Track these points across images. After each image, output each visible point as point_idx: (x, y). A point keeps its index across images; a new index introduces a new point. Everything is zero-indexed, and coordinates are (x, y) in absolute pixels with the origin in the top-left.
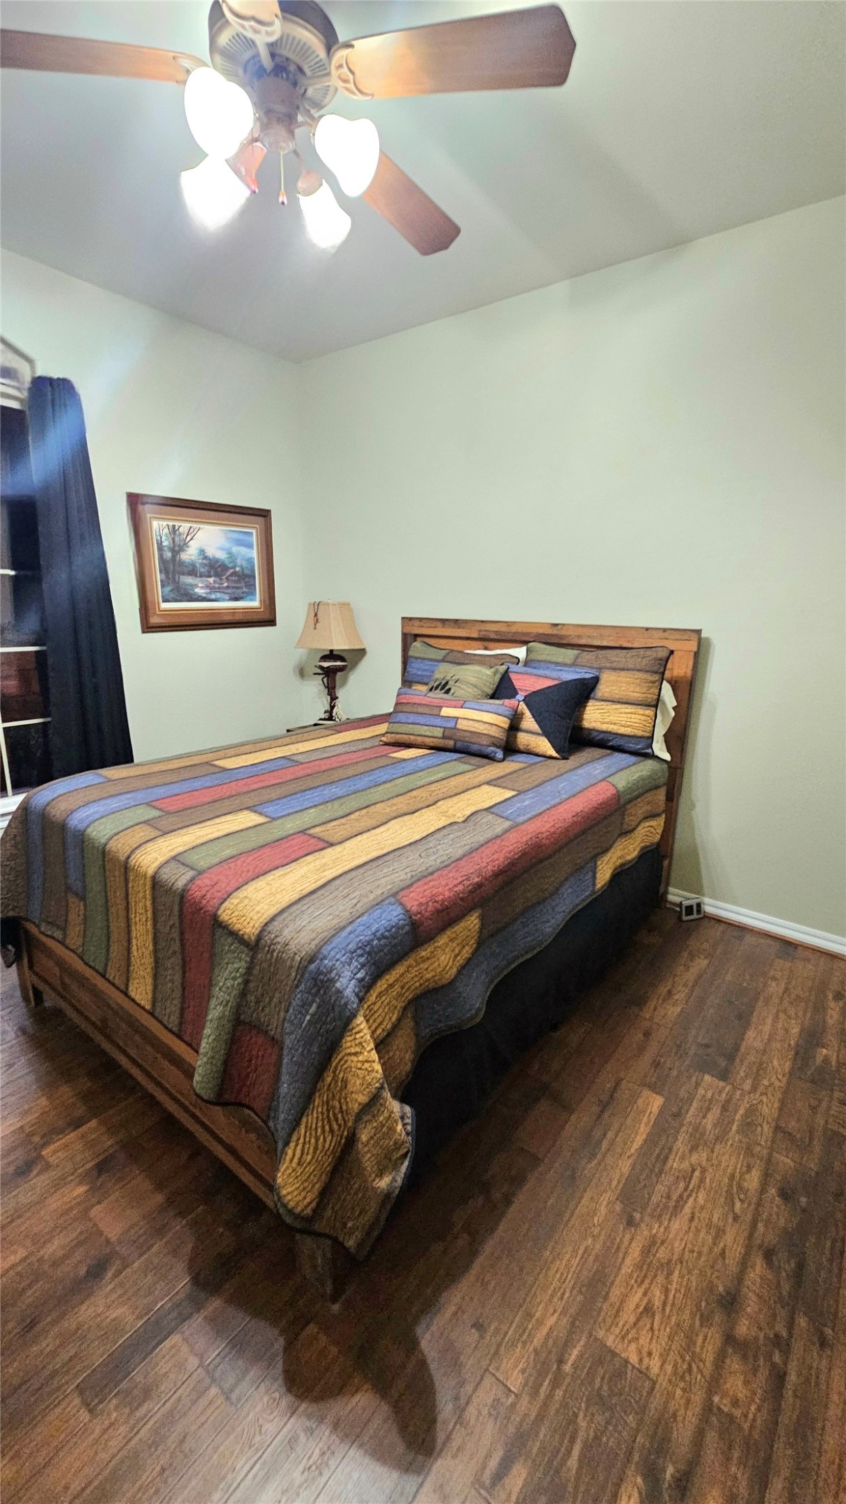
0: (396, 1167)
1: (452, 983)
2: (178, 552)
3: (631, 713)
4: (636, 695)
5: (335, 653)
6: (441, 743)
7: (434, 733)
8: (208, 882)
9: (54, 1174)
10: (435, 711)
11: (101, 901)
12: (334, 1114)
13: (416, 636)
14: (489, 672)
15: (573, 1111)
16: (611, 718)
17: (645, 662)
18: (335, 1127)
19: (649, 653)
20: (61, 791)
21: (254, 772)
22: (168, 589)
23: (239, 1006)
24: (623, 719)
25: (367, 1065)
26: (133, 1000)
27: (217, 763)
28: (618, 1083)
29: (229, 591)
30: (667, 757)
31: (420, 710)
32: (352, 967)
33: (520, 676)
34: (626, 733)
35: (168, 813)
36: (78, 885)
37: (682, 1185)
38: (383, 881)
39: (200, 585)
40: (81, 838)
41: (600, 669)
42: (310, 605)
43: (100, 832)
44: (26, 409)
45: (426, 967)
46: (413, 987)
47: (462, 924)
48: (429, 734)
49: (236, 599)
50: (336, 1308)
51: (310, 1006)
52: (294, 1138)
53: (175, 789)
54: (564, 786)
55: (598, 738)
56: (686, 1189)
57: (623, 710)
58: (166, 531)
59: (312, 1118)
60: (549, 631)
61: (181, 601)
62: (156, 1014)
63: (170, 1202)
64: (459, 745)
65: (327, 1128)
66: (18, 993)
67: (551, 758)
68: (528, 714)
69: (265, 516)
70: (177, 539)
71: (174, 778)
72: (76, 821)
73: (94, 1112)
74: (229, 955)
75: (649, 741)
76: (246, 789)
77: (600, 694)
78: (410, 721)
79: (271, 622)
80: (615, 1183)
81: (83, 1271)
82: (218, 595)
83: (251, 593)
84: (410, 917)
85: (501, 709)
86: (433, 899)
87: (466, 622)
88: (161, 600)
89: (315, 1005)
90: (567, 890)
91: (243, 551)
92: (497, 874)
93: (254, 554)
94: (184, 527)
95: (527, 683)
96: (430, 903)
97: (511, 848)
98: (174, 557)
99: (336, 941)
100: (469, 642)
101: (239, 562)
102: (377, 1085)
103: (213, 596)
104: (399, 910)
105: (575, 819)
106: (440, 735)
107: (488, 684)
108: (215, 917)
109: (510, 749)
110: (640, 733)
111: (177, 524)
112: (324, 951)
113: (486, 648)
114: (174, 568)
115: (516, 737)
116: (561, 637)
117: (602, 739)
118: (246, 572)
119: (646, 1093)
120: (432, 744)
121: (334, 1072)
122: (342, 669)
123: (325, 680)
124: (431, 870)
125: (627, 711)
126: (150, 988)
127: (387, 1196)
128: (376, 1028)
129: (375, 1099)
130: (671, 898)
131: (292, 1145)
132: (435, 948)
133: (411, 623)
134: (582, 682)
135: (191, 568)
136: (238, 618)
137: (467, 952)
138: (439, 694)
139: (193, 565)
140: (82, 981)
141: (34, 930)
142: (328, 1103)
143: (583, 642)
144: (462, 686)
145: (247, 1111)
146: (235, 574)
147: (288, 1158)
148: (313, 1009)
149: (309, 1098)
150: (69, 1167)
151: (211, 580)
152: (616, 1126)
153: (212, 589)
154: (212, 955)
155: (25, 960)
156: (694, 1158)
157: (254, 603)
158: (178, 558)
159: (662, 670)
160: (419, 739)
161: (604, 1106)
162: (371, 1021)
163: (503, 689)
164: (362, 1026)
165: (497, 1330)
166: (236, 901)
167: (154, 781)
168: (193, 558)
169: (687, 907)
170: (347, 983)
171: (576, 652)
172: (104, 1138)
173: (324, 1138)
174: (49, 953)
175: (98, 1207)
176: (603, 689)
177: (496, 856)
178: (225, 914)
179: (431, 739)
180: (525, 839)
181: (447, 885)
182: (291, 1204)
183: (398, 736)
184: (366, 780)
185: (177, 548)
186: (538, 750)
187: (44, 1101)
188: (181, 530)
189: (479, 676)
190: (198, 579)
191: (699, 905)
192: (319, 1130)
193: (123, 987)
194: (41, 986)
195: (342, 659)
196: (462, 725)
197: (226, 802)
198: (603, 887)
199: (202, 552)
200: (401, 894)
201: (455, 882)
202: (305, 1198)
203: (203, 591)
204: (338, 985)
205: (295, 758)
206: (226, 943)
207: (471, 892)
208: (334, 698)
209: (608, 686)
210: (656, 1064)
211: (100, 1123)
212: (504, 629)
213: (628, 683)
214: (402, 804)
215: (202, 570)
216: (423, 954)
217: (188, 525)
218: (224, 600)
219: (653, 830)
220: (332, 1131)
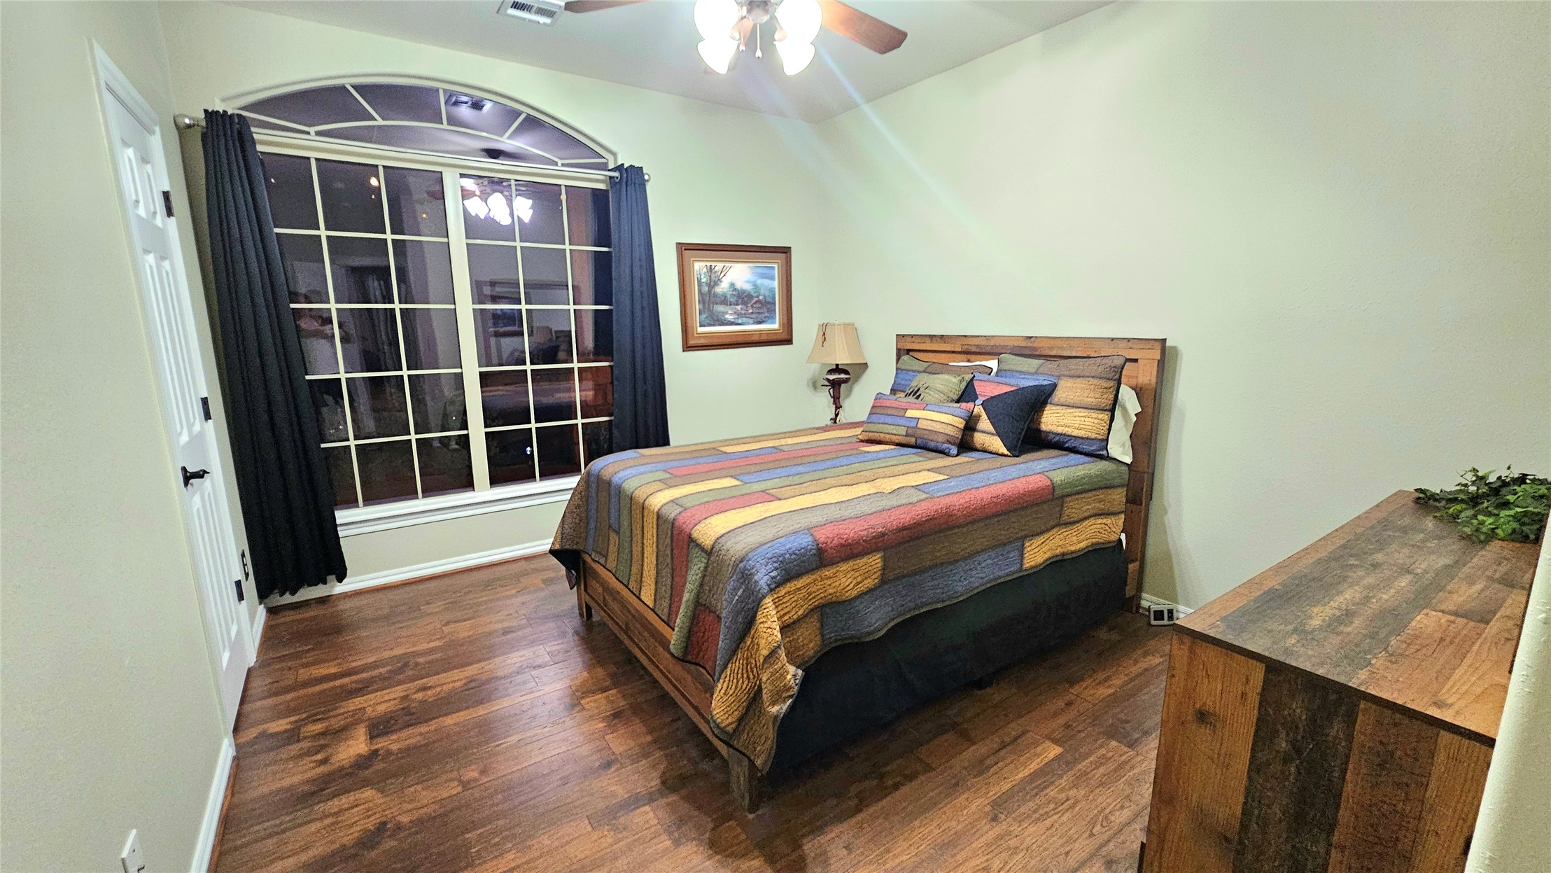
0: (784, 702)
1: (851, 601)
2: (713, 287)
3: (1085, 417)
4: (1090, 400)
5: (840, 367)
6: (905, 440)
7: (898, 432)
8: (689, 515)
9: (587, 713)
10: (902, 413)
11: (628, 534)
12: (751, 668)
13: (908, 351)
14: (955, 380)
15: (974, 744)
16: (1065, 421)
17: (1100, 369)
18: (751, 677)
19: (1105, 361)
20: (611, 461)
21: (745, 455)
22: (704, 316)
23: (699, 593)
24: (1077, 422)
25: (769, 630)
26: (643, 602)
27: (720, 449)
28: (1024, 733)
29: (753, 316)
30: (1128, 460)
31: (890, 411)
32: (768, 568)
33: (982, 383)
34: (1080, 435)
35: (676, 476)
36: (615, 526)
37: (1052, 806)
38: (804, 521)
39: (730, 312)
40: (619, 490)
41: (1059, 377)
42: (819, 325)
43: (629, 486)
44: (609, 188)
45: (829, 583)
46: (819, 597)
47: (865, 560)
48: (894, 432)
49: (760, 323)
50: (751, 816)
51: (739, 589)
52: (723, 677)
53: (686, 463)
54: (997, 475)
55: (1055, 440)
56: (1054, 809)
57: (1077, 414)
58: (705, 270)
59: (735, 666)
60: (1023, 344)
61: (714, 325)
62: (656, 610)
63: (655, 741)
64: (919, 441)
65: (745, 676)
66: (577, 611)
67: (1003, 455)
68: (984, 416)
69: (786, 253)
70: (713, 276)
71: (687, 456)
72: (616, 480)
73: (615, 685)
74: (696, 560)
75: (1104, 443)
76: (736, 465)
77: (1056, 399)
78: (880, 421)
79: (788, 341)
80: (991, 793)
81: (599, 763)
82: (744, 320)
83: (771, 318)
84: (818, 545)
85: (958, 412)
86: (839, 536)
87: (950, 337)
88: (698, 324)
89: (741, 590)
90: (986, 560)
91: (767, 282)
92: (901, 529)
93: (776, 284)
94: (719, 266)
95: (986, 390)
96: (836, 539)
97: (920, 512)
98: (709, 291)
99: (759, 550)
100: (954, 355)
101: (762, 292)
102: (775, 644)
103: (740, 321)
104: (810, 539)
105: (995, 500)
106: (904, 433)
107: (953, 390)
108: (690, 536)
109: (965, 445)
110: (1094, 436)
111: (713, 264)
112: (750, 555)
113: (969, 361)
114: (710, 298)
115: (972, 437)
116: (1035, 349)
117: (1059, 441)
118: (768, 299)
119: (1048, 743)
120: (897, 441)
121: (752, 638)
122: (846, 381)
123: (831, 391)
124: (843, 518)
125: (1080, 414)
126: (653, 592)
127: (776, 717)
128: (785, 614)
129: (773, 653)
130: (1144, 604)
131: (721, 681)
132: (838, 571)
133: (903, 339)
134: (1039, 389)
135: (723, 298)
136: (764, 338)
137: (869, 583)
138: (911, 399)
139: (725, 296)
140: (615, 594)
141: (588, 559)
142: (747, 659)
143: (1054, 353)
144: (931, 392)
145: (701, 669)
146: (759, 301)
147: (718, 690)
148: (740, 593)
149: (734, 652)
150: (596, 711)
151: (739, 307)
152: (1009, 760)
153: (739, 315)
154: (687, 561)
155: (582, 587)
156: (1072, 793)
157: (774, 326)
158: (713, 292)
159: (1117, 377)
160: (887, 436)
161: (1004, 746)
162: (779, 608)
163: (968, 394)
164: (769, 605)
165: (862, 854)
166: (702, 525)
167: (671, 457)
168: (725, 290)
169: (1155, 612)
170: (762, 578)
171: (1041, 361)
172: (621, 700)
173: (743, 682)
174: (596, 576)
175: (611, 736)
176: (1059, 395)
177: (902, 516)
178: (695, 534)
179: (897, 437)
180: (935, 508)
181: (854, 529)
182: (719, 720)
183: (871, 434)
184: (829, 463)
185: (714, 283)
186: (991, 449)
187: (585, 674)
188: (716, 269)
189: (949, 383)
190: (728, 307)
191: (1170, 612)
192: (740, 675)
193: (637, 593)
194: (592, 604)
195: (846, 372)
196: (922, 424)
197: (718, 472)
198: (1032, 568)
199: (732, 285)
200: (814, 529)
201: (861, 528)
202: (727, 718)
203: (732, 317)
204: (756, 577)
205: (781, 448)
206: (695, 552)
207: (874, 537)
208: (838, 407)
209: (1063, 392)
210: (1067, 726)
211: (618, 692)
212: (983, 343)
213: (1082, 389)
214: (846, 479)
215: (732, 300)
216: (827, 573)
217: (722, 265)
218: (749, 324)
219: (1107, 528)
220: (748, 678)
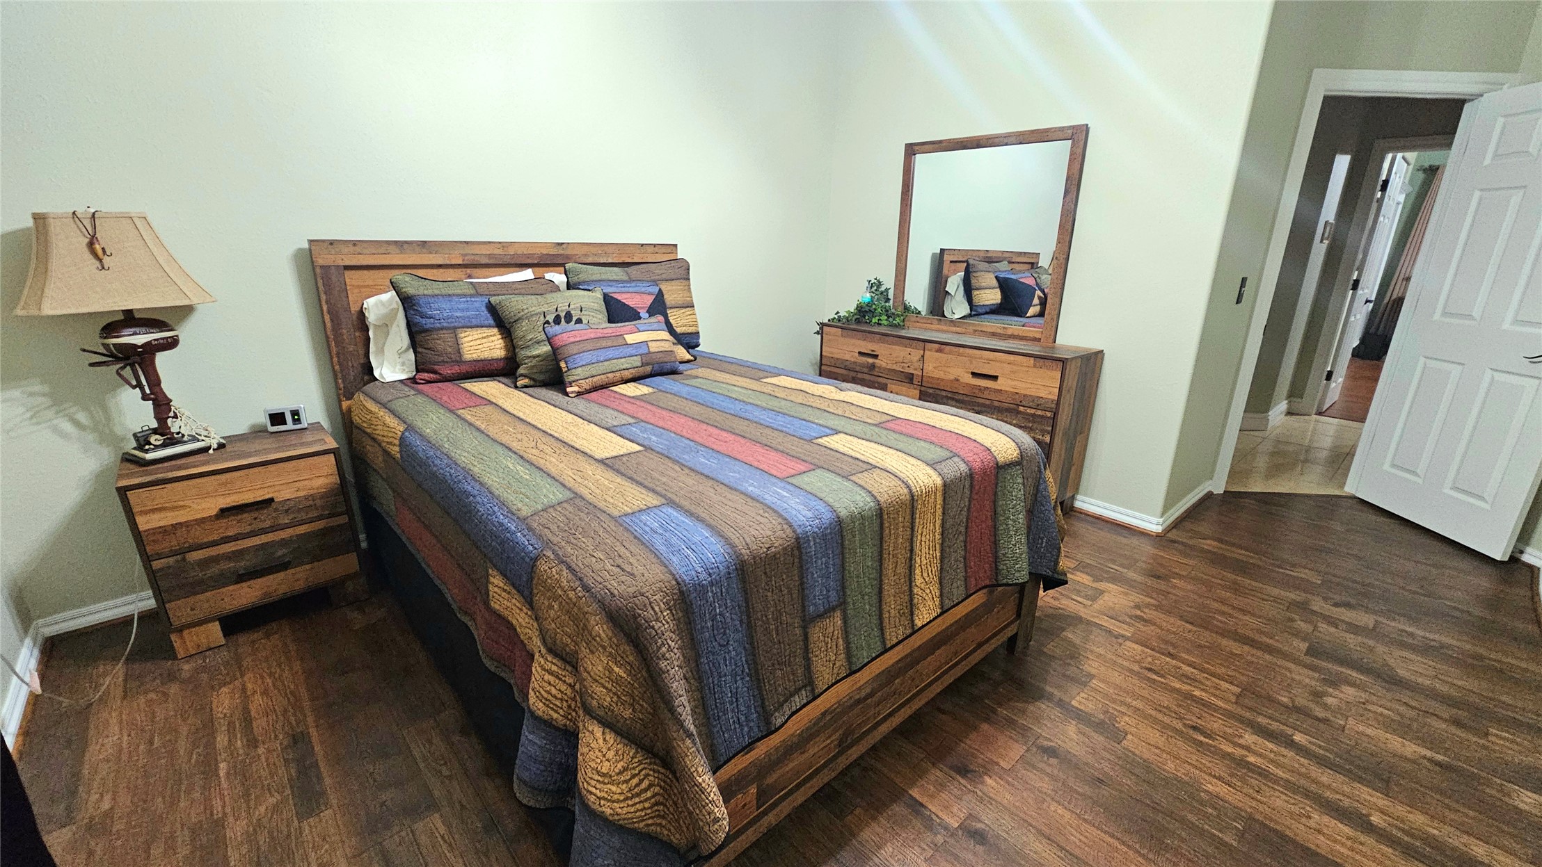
6: (641, 371)
7: (633, 364)
9: (978, 809)
13: (349, 268)
33: (625, 296)
48: (628, 365)
64: (656, 367)
73: (901, 794)
81: (1053, 761)
95: (637, 302)
106: (638, 364)
120: (633, 376)
150: (967, 797)
172: (931, 778)
179: (632, 371)
183: (595, 379)
195: (168, 326)
196: (652, 347)
